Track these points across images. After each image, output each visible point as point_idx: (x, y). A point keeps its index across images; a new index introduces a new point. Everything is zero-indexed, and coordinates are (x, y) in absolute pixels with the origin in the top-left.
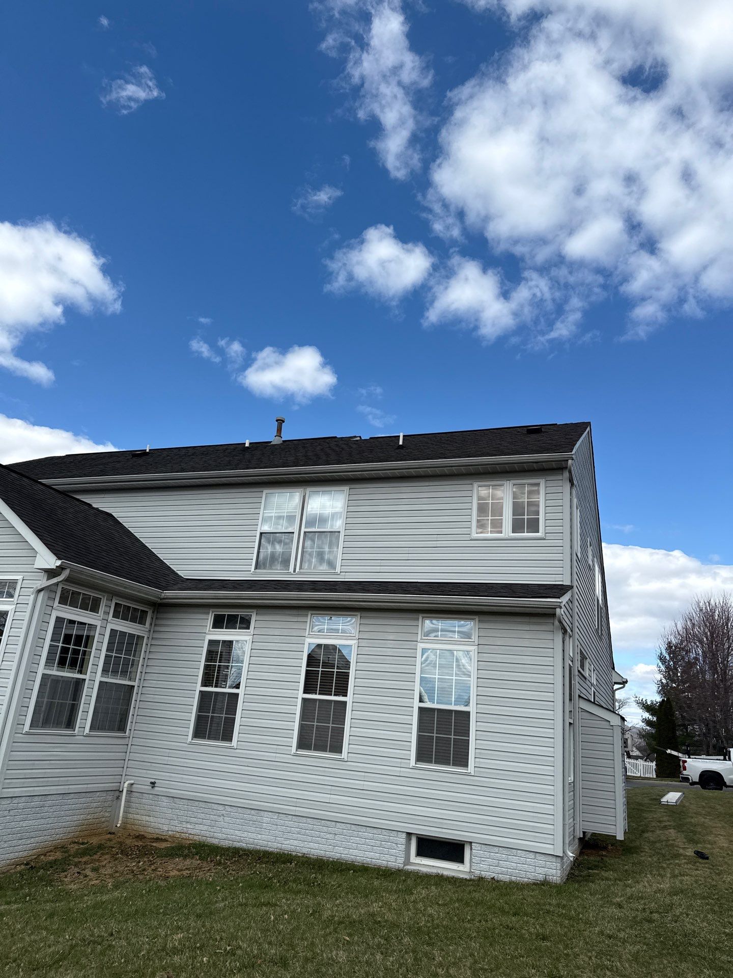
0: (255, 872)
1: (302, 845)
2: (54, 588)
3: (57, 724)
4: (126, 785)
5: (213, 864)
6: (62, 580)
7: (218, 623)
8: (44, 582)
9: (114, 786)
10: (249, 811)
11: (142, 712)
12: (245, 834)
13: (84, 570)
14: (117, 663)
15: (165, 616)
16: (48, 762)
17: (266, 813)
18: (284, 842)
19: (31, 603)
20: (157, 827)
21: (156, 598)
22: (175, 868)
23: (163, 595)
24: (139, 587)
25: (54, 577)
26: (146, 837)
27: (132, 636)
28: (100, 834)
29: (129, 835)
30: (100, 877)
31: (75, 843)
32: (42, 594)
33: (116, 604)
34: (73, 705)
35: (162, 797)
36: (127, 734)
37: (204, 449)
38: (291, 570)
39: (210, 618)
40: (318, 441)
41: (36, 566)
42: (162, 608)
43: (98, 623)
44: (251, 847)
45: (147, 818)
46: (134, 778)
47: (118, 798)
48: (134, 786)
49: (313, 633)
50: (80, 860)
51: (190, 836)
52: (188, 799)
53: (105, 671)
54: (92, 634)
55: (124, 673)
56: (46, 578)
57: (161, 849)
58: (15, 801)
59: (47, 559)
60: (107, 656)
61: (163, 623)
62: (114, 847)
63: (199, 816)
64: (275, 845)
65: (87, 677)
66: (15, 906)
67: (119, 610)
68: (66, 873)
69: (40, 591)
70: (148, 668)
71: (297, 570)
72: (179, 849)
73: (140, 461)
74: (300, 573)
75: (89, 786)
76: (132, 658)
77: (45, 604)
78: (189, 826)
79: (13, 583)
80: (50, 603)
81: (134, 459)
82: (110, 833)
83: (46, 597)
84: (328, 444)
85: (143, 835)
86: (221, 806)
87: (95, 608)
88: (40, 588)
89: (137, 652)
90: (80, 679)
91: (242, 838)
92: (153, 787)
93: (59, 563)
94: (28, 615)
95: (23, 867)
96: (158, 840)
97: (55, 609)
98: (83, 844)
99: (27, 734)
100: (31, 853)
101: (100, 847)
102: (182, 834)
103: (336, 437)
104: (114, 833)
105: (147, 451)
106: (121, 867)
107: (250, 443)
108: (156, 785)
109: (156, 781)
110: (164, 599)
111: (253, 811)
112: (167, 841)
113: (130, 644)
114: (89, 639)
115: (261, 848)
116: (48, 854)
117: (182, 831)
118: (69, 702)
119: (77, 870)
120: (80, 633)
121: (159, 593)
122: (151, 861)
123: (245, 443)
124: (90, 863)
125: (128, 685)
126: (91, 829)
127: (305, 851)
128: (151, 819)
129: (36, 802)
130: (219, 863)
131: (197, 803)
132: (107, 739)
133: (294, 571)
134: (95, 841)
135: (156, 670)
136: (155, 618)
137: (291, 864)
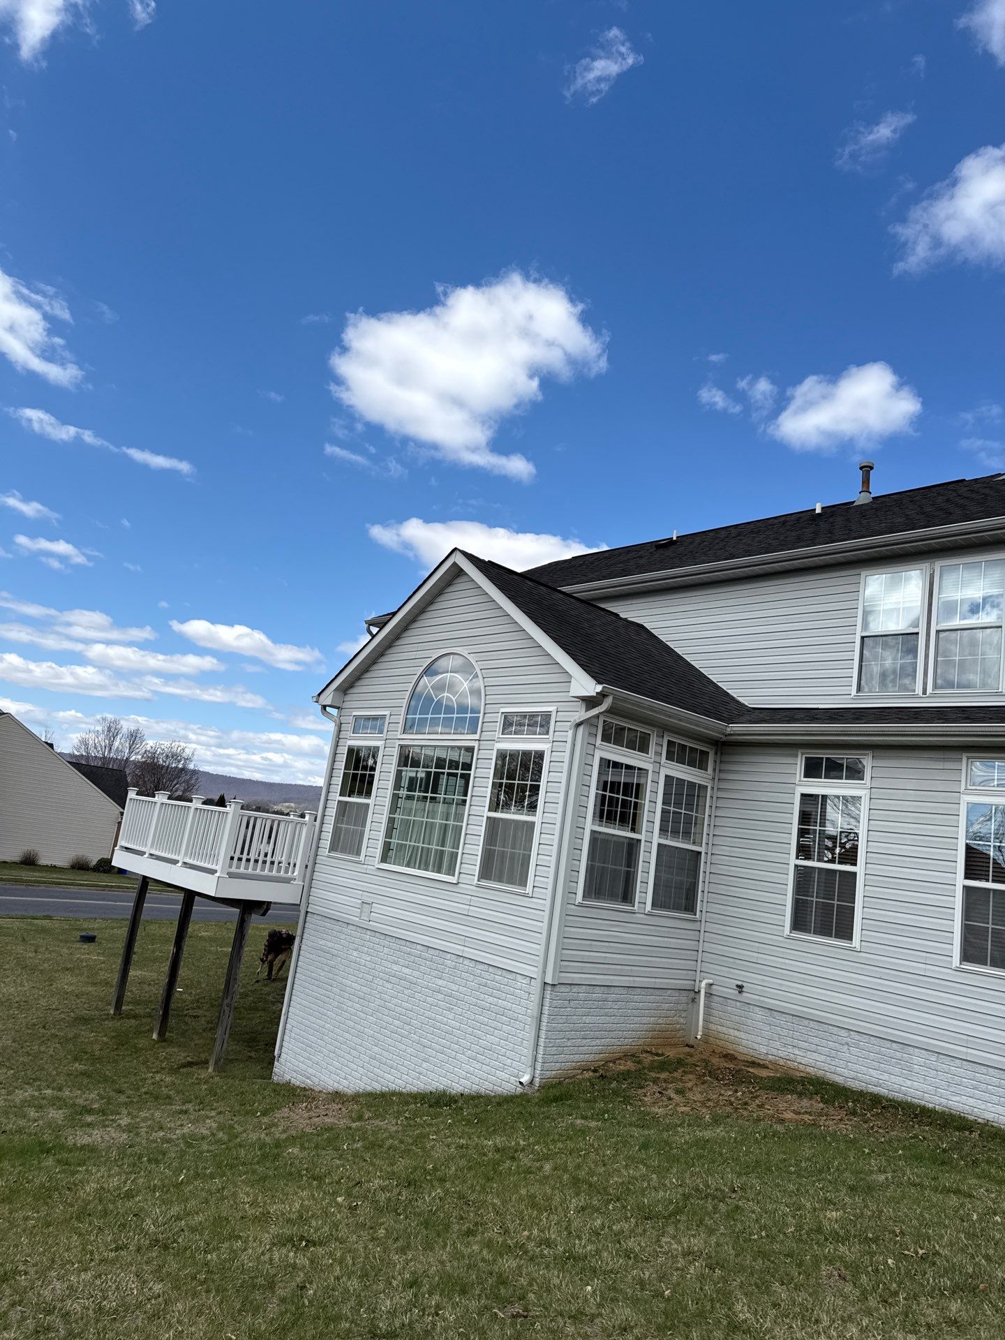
0: (916, 1136)
1: (983, 1107)
2: (595, 721)
3: (612, 897)
4: (703, 984)
5: (845, 1113)
6: (604, 712)
7: (812, 770)
8: (582, 714)
9: (687, 984)
10: (888, 1044)
11: (713, 888)
12: (886, 1076)
13: (630, 697)
14: (676, 822)
15: (736, 758)
16: (606, 944)
17: (916, 1050)
18: (950, 1097)
19: (569, 740)
20: (751, 1046)
21: (719, 733)
22: (790, 1108)
23: (729, 729)
24: (697, 719)
25: (594, 707)
26: (736, 1058)
27: (692, 785)
28: (675, 1045)
29: (714, 1052)
30: (688, 1103)
31: (647, 1052)
32: (581, 729)
33: (669, 742)
34: (628, 873)
35: (755, 1008)
36: (697, 916)
37: (752, 526)
38: (919, 690)
39: (799, 763)
40: (934, 490)
41: (571, 694)
42: (727, 748)
43: (649, 767)
44: (899, 1097)
45: (737, 1033)
46: (713, 976)
47: (694, 1001)
48: (714, 987)
49: (974, 788)
50: (658, 1075)
51: (801, 1066)
52: (793, 1015)
53: (663, 830)
54: (642, 781)
55: (687, 835)
56: (584, 709)
57: (762, 1078)
58: (575, 989)
59: (586, 685)
60: (663, 811)
61: (728, 768)
62: (697, 1066)
63: (810, 1040)
64: (937, 1099)
65: (642, 837)
66: (593, 1124)
67: (672, 750)
68: (644, 1091)
69: (578, 725)
70: (717, 829)
71: (929, 690)
72: (789, 1083)
73: (669, 552)
74: (933, 696)
75: (657, 980)
76: (694, 814)
77: (586, 743)
78: (797, 1052)
79: (547, 717)
80: (592, 740)
81: (660, 551)
82: (687, 1045)
83: (587, 733)
84: (955, 491)
85: (733, 1055)
86: (843, 1031)
87: (644, 748)
88: (579, 721)
89: (700, 808)
90: (633, 839)
91: (881, 1081)
92: (740, 992)
93: (599, 688)
94: (567, 755)
95: (591, 1074)
96: (754, 1064)
97: (599, 749)
98: (657, 1055)
99: (580, 905)
100: (598, 1057)
101: (680, 1063)
102: (789, 1062)
103: (963, 480)
104: (693, 1047)
105: (675, 539)
106: (713, 1094)
107: (822, 508)
108: (744, 990)
109: (744, 984)
110: (730, 735)
111: (894, 1044)
112: (767, 1068)
113: (690, 796)
114: (638, 790)
115: (913, 1100)
116: (617, 1062)
117: (788, 1058)
118: (624, 869)
119: (656, 1089)
120: (629, 780)
121: (724, 727)
122: (752, 1093)
123: (815, 510)
124: (672, 1082)
125: (692, 851)
126: (665, 1037)
127: (989, 1116)
128: (742, 1035)
129: (598, 994)
130: (854, 1113)
131: (806, 1022)
132: (672, 920)
133: (924, 692)
134: (671, 1053)
135: (729, 832)
136: (720, 762)
137: (970, 1134)
